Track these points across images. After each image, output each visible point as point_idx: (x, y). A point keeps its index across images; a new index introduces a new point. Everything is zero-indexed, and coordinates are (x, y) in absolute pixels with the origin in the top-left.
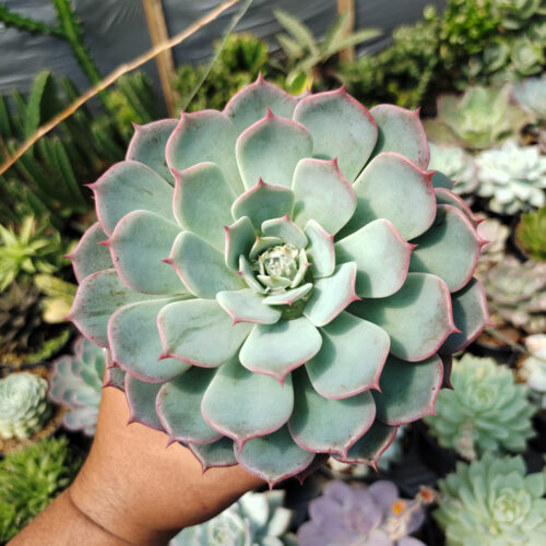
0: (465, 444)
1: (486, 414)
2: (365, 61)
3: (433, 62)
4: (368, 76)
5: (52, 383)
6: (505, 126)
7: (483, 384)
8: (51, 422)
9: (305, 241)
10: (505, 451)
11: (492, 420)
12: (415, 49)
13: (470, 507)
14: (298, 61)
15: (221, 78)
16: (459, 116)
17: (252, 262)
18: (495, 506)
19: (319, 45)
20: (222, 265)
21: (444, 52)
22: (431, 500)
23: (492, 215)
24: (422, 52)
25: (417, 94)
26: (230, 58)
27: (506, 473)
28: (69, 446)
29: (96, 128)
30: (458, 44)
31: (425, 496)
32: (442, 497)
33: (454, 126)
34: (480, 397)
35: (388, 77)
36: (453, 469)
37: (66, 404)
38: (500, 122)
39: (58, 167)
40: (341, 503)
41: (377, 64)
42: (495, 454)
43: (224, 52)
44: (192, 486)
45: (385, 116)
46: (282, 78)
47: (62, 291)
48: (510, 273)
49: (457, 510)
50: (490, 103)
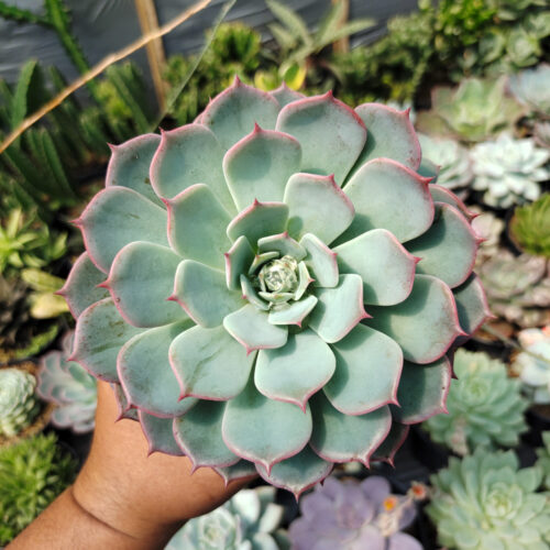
0: (457, 440)
1: (479, 409)
2: (359, 52)
3: (428, 54)
4: (362, 67)
5: (40, 379)
6: (499, 119)
7: (477, 379)
8: (40, 419)
9: (304, 253)
10: (498, 446)
11: (485, 415)
12: (410, 40)
13: (462, 502)
14: (291, 51)
15: (213, 69)
16: (454, 108)
17: (253, 278)
18: (488, 501)
19: (312, 36)
21: (439, 43)
22: (422, 496)
23: (486, 209)
24: (417, 43)
25: (411, 86)
26: (221, 48)
27: (498, 467)
28: (57, 443)
29: (85, 120)
30: (453, 35)
31: (418, 492)
32: (434, 492)
33: (449, 118)
34: (473, 392)
35: (383, 69)
36: (444, 464)
37: (54, 401)
38: (496, 114)
39: (46, 160)
40: (332, 499)
41: (371, 55)
42: (487, 449)
43: (216, 41)
46: (275, 68)
47: (49, 285)
48: (505, 266)
49: (449, 505)
50: (485, 95)
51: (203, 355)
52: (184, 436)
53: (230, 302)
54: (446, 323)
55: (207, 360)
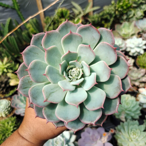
0: (122, 117)
1: (128, 109)
2: (96, 15)
3: (114, 15)
4: (97, 19)
5: (12, 102)
6: (133, 32)
7: (127, 101)
8: (12, 112)
9: (81, 66)
10: (133, 119)
11: (130, 111)
12: (109, 12)
13: (124, 134)
14: (78, 15)
15: (57, 20)
16: (121, 30)
17: (67, 72)
18: (131, 134)
19: (83, 11)
20: (59, 74)
21: (117, 13)
22: (113, 132)
23: (130, 56)
24: (111, 13)
25: (110, 24)
26: (59, 14)
27: (133, 125)
28: (16, 119)
29: (23, 33)
30: (120, 10)
31: (112, 131)
32: (116, 132)
33: (120, 32)
34: (126, 105)
35: (102, 19)
36: (119, 124)
37: (16, 107)
38: (132, 31)
39: (13, 44)
40: (89, 133)
41: (99, 16)
42: (130, 120)
43: (58, 12)
44: (51, 129)
45: (102, 31)
46: (73, 20)
47: (14, 77)
48: (135, 71)
49: (120, 135)
50: (129, 26)
51: (52, 91)
52: (45, 113)
53: (60, 78)
54: (119, 88)
55: (53, 92)
